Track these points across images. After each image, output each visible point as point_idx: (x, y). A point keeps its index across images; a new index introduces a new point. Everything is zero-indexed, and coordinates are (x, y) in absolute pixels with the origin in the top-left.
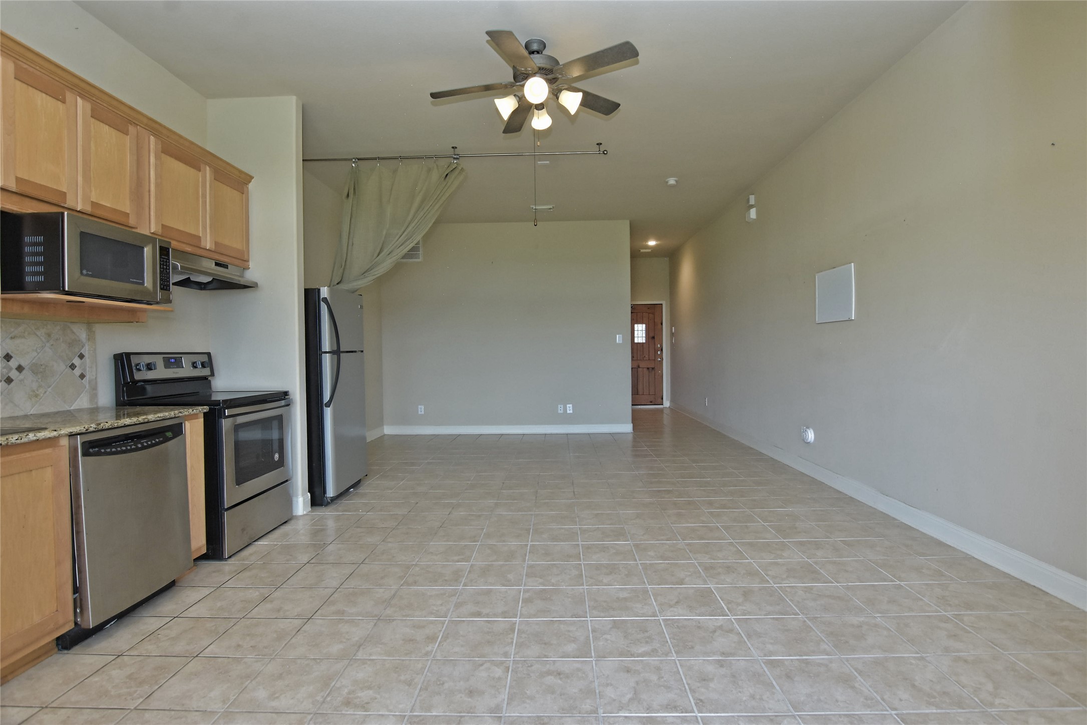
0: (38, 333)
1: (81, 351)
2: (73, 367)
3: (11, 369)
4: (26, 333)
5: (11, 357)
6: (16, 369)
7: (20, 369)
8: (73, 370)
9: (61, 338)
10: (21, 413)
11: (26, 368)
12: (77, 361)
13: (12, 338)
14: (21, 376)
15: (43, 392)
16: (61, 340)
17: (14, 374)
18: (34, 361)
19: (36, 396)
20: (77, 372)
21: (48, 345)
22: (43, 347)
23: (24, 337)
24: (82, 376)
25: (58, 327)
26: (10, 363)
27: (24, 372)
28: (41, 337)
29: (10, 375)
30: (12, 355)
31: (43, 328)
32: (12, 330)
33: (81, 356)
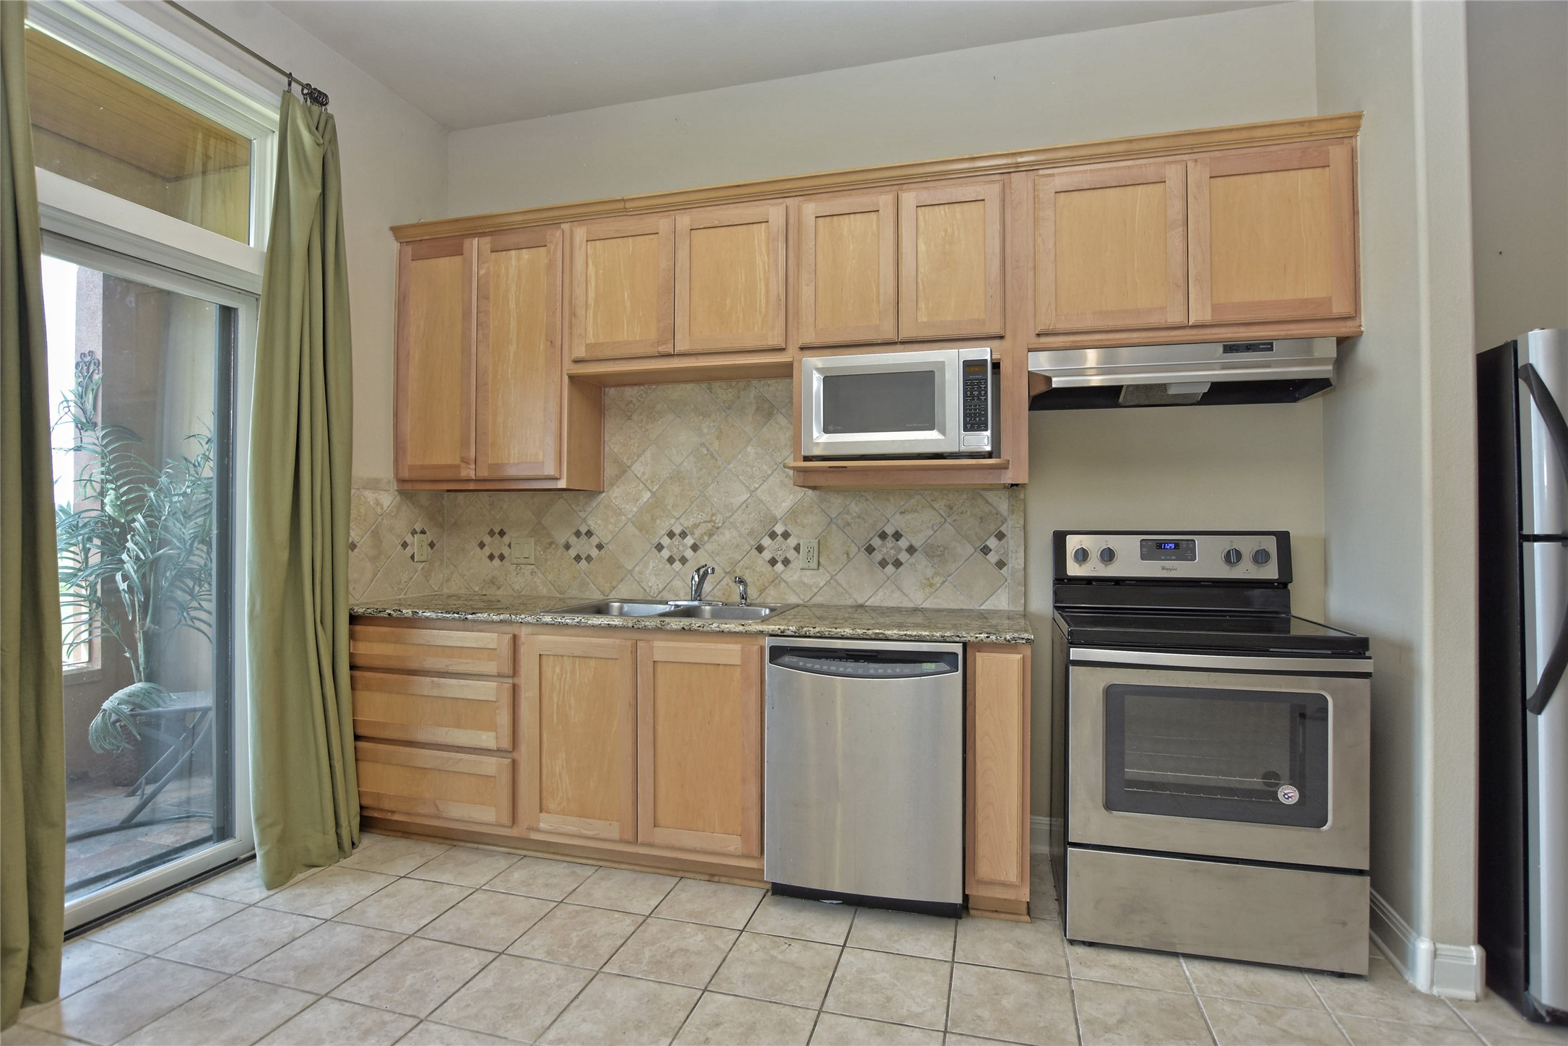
0: (936, 505)
1: (1001, 529)
2: (986, 550)
3: (900, 550)
4: (920, 506)
5: (901, 536)
6: (906, 550)
7: (911, 550)
8: (986, 554)
9: (968, 511)
10: (911, 605)
11: (920, 550)
12: (992, 543)
13: (901, 513)
14: (912, 560)
15: (940, 582)
16: (968, 514)
17: (903, 556)
18: (929, 541)
19: (931, 585)
20: (993, 557)
21: (949, 520)
22: (942, 525)
23: (916, 511)
24: (1001, 564)
25: (965, 496)
26: (899, 543)
27: (915, 554)
28: (940, 511)
29: (899, 557)
30: (902, 533)
31: (942, 499)
32: (902, 503)
33: (1000, 536)
